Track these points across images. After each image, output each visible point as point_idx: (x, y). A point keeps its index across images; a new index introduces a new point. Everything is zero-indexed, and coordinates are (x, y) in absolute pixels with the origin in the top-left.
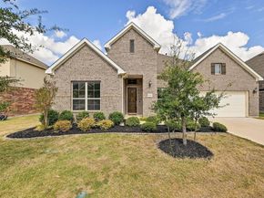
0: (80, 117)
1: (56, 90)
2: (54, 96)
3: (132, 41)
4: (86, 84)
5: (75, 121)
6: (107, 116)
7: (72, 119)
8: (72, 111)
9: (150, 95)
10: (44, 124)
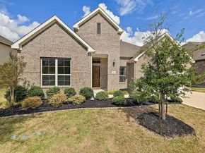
0: (51, 93)
1: (24, 65)
2: (21, 71)
3: (99, 24)
4: (56, 61)
5: (46, 97)
6: (77, 91)
7: (42, 95)
8: (41, 86)
9: (114, 72)
10: (10, 100)
